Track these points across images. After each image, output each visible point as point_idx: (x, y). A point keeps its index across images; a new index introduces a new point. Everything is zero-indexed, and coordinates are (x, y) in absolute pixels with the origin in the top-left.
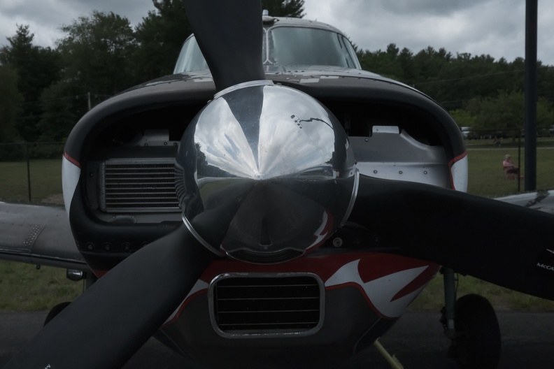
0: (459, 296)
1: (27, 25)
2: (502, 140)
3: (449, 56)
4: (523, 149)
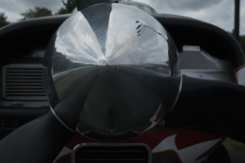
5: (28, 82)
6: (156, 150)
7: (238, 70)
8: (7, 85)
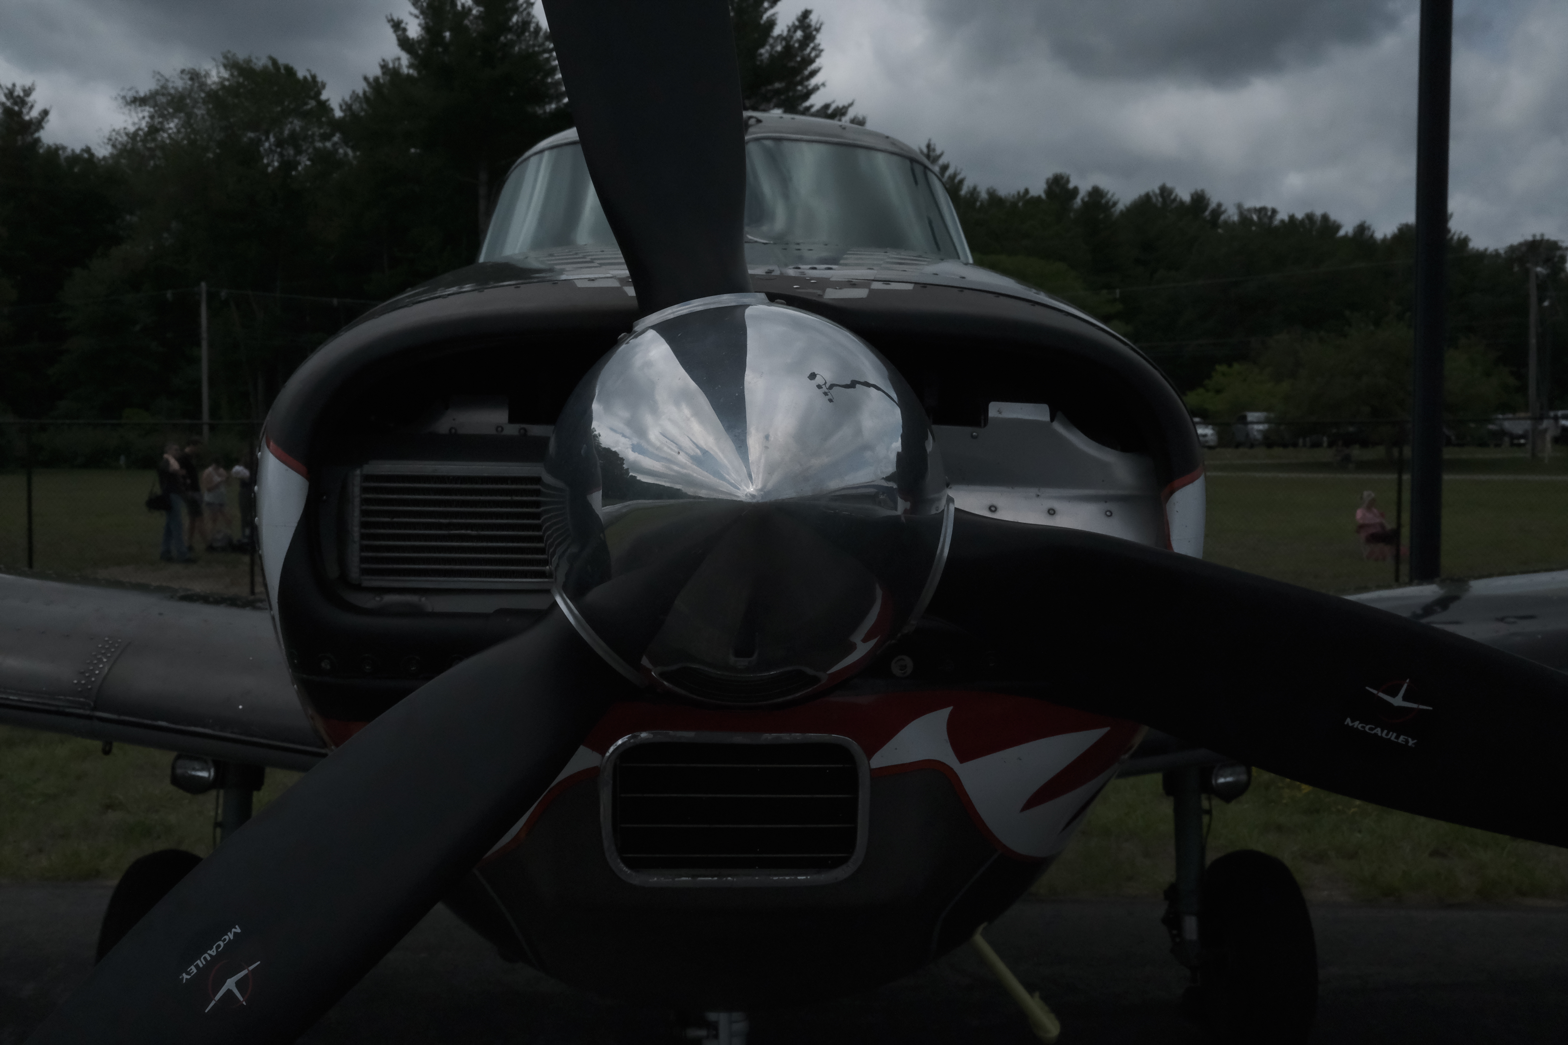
0: (1211, 857)
1: (28, 83)
2: (1356, 452)
3: (1217, 212)
4: (1406, 477)
5: (440, 526)
6: (883, 758)
7: (1172, 492)
8: (363, 537)
